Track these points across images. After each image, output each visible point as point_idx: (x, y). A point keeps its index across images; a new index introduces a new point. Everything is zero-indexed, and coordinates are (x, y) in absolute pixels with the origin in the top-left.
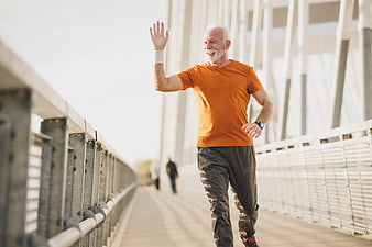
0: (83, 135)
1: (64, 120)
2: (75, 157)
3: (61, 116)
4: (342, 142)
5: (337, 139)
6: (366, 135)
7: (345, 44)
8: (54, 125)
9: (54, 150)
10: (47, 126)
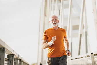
0: (18, 58)
1: (13, 55)
2: (16, 64)
3: (12, 54)
4: (80, 59)
5: (79, 58)
6: (86, 57)
7: (81, 35)
8: (11, 56)
9: (11, 62)
10: (9, 56)
